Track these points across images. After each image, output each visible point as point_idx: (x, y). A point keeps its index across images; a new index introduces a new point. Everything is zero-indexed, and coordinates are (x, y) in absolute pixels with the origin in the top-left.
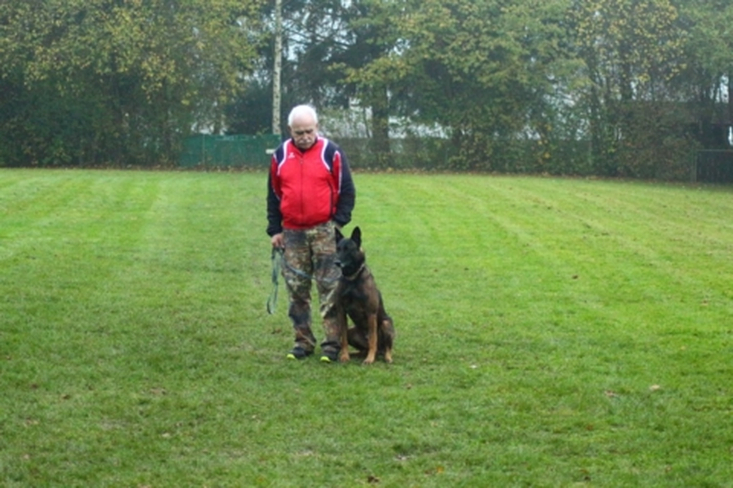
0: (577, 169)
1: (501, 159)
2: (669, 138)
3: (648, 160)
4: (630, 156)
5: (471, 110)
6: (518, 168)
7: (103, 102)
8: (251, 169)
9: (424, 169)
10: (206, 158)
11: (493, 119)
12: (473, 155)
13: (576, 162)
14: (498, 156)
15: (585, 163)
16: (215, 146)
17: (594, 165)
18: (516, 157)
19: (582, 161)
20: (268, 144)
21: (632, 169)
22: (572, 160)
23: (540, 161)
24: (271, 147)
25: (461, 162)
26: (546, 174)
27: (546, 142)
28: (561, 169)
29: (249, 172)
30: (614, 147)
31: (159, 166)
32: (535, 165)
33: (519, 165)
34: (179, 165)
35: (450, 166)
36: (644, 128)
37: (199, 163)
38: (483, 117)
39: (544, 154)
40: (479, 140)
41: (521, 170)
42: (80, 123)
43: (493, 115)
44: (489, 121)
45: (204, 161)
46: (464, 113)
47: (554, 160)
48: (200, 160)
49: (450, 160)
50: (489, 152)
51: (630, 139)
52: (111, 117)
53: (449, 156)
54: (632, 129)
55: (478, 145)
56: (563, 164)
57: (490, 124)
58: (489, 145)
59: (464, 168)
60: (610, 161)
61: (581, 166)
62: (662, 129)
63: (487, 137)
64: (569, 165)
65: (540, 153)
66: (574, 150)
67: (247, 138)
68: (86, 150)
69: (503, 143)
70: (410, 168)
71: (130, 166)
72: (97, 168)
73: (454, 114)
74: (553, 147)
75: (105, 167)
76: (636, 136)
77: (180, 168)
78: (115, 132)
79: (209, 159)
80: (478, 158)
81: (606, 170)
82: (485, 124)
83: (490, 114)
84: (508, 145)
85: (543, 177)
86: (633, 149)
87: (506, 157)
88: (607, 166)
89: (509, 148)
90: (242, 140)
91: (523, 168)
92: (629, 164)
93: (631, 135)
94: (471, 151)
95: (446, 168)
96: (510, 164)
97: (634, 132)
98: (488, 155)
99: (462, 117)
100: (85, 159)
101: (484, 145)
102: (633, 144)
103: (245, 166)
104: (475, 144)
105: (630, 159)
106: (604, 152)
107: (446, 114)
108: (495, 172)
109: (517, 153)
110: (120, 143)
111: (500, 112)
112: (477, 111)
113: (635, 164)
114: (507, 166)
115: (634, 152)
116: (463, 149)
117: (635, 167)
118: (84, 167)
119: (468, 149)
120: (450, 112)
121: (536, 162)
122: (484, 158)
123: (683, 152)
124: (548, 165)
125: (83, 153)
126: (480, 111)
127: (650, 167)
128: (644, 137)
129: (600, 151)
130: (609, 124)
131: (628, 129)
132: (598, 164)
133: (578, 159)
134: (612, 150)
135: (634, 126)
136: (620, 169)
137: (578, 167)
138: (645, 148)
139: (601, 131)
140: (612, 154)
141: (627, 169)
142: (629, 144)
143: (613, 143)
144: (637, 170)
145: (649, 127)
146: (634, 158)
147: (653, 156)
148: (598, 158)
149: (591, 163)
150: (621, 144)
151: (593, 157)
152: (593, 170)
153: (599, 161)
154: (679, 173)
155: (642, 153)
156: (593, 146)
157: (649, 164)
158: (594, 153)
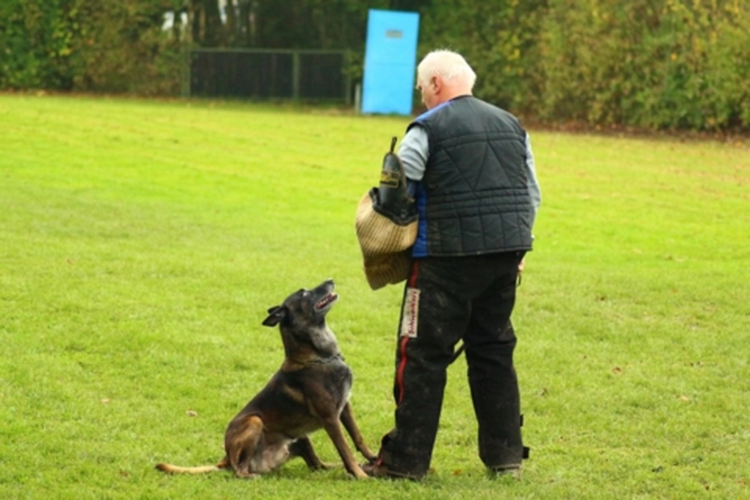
0: (12, 80)
3: (120, 66)
4: (93, 60)
13: (11, 69)
15: (25, 72)
17: (38, 75)
19: (21, 68)
21: (95, 79)
22: (6, 68)
30: (69, 46)
51: (93, 34)
54: (96, 19)
60: (62, 69)
61: (19, 75)
62: (140, 19)
66: (8, 51)
76: (101, 29)
81: (58, 82)
86: (96, 50)
88: (57, 74)
92: (91, 71)
93: (92, 28)
97: (98, 24)
102: (97, 40)
105: (92, 65)
106: (53, 54)
113: (100, 71)
115: (98, 54)
117: (100, 76)
127: (123, 76)
128: (112, 31)
129: (46, 54)
130: (60, 12)
131: (88, 19)
132: (44, 73)
133: (15, 65)
134: (65, 51)
135: (97, 14)
136: (77, 79)
137: (15, 77)
138: (114, 47)
139: (47, 22)
140: (66, 58)
141: (88, 80)
142: (91, 42)
143: (67, 40)
144: (104, 80)
145: (119, 15)
146: (99, 62)
147: (127, 59)
148: (45, 63)
149: (34, 71)
150: (79, 42)
151: (37, 63)
152: (37, 81)
153: (46, 68)
154: (166, 85)
155: (110, 54)
156: (35, 46)
157: (123, 71)
158: (38, 56)
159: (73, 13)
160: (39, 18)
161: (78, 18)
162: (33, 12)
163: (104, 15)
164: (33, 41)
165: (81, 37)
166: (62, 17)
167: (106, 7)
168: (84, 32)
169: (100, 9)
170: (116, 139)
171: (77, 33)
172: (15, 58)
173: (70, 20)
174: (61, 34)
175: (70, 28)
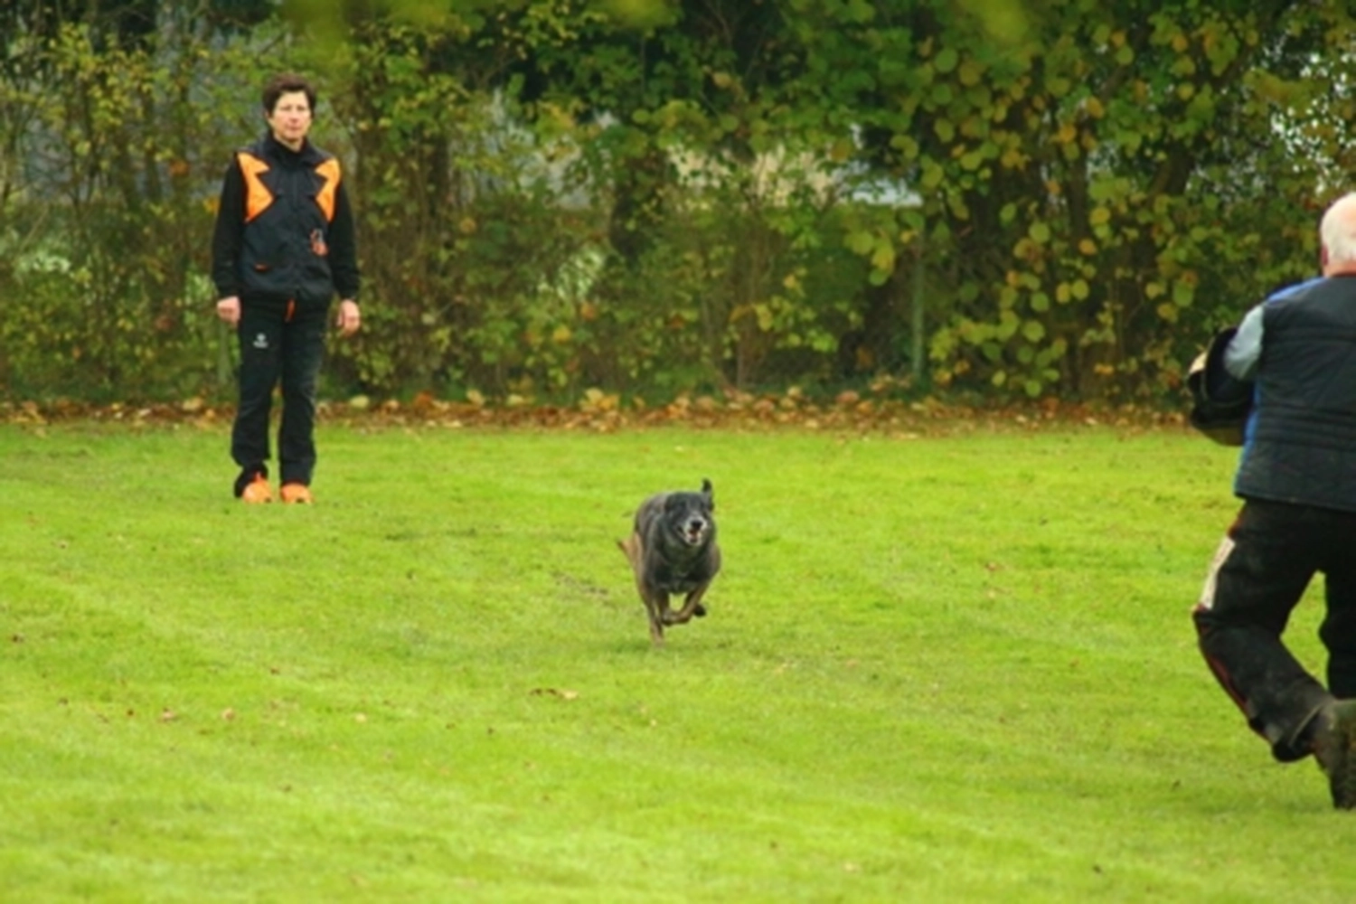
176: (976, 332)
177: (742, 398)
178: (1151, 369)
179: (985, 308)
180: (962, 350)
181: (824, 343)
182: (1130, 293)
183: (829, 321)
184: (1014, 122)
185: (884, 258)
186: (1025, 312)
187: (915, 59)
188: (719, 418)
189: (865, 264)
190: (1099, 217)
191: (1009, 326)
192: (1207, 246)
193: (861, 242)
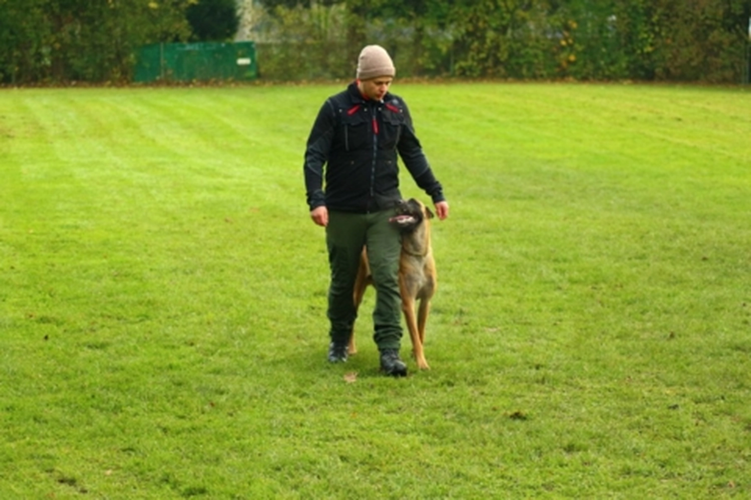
0: (607, 73)
1: (518, 64)
2: (716, 33)
3: (691, 60)
4: (670, 55)
5: (481, 6)
6: (538, 72)
7: (39, 6)
8: (221, 83)
9: (426, 77)
10: (166, 70)
11: (508, 16)
12: (485, 60)
13: (606, 64)
14: (513, 61)
15: (617, 66)
16: (176, 56)
17: (628, 68)
18: (536, 61)
19: (613, 63)
20: (240, 52)
21: (672, 70)
22: (602, 63)
23: (564, 64)
24: (243, 56)
25: (470, 69)
26: (571, 79)
27: (570, 41)
28: (588, 74)
29: (220, 87)
30: (652, 45)
31: (109, 82)
32: (557, 70)
33: (539, 70)
34: (133, 80)
35: (457, 73)
36: (686, 22)
37: (158, 78)
38: (496, 14)
39: (569, 55)
40: (492, 41)
41: (542, 76)
42: (12, 33)
43: (508, 11)
44: (503, 18)
45: (163, 75)
46: (472, 9)
47: (581, 62)
48: (159, 74)
49: (457, 66)
50: (503, 56)
51: (671, 35)
52: (50, 24)
53: (456, 62)
54: (672, 23)
55: (490, 49)
56: (590, 67)
57: (504, 23)
58: (503, 47)
59: (475, 75)
60: (646, 62)
61: (612, 68)
62: (708, 22)
63: (501, 37)
64: (598, 68)
65: (563, 55)
67: (213, 45)
68: (20, 64)
69: (519, 45)
70: (409, 76)
71: (74, 83)
72: (35, 86)
73: (461, 12)
74: (579, 48)
75: (44, 85)
76: (677, 31)
77: (134, 84)
78: (55, 42)
79: (170, 72)
80: (490, 63)
81: (642, 73)
82: (498, 22)
83: (504, 9)
84: (526, 46)
85: (567, 82)
86: (673, 47)
87: (522, 61)
88: (642, 67)
89: (528, 50)
90: (208, 48)
91: (544, 73)
92: (669, 64)
93: (670, 30)
94: (483, 55)
95: (453, 75)
96: (529, 69)
97: (674, 27)
98: (502, 59)
99: (470, 15)
100: (19, 76)
101: (497, 47)
102: (674, 40)
103: (213, 80)
104: (486, 46)
105: (670, 59)
106: (639, 52)
107: (452, 12)
108: (510, 79)
109: (536, 56)
110: (61, 56)
111: (516, 7)
112: (488, 7)
113: (676, 64)
114: (524, 71)
115: (674, 51)
116: (471, 53)
117: (676, 68)
118: (19, 86)
119: (479, 52)
120: (456, 9)
121: (559, 66)
122: (497, 62)
123: (732, 49)
124: (573, 69)
125: (17, 69)
126: (492, 7)
127: (694, 68)
128: (686, 33)
129: (634, 51)
130: (645, 18)
131: (667, 23)
132: (632, 66)
133: (609, 61)
134: (649, 49)
135: (674, 19)
136: (658, 70)
137: (609, 70)
138: (687, 45)
139: (635, 26)
140: (648, 54)
141: (667, 72)
142: (669, 41)
143: (650, 40)
144: (679, 71)
145: (692, 20)
146: (675, 57)
147: (698, 54)
148: (633, 58)
149: (624, 65)
150: (660, 41)
151: (627, 58)
152: (627, 73)
153: (634, 62)
154: (729, 74)
155: (684, 51)
156: (626, 45)
157: (694, 64)
158: (627, 53)
159: (655, 18)
160: (629, 23)
161: (659, 23)
162: (624, 19)
163: (679, 21)
164: (623, 41)
165: (662, 37)
166: (646, 22)
167: (680, 14)
168: (663, 34)
169: (677, 16)
170: (634, 118)
171: (657, 34)
172: (609, 55)
173: (653, 24)
174: (645, 36)
175: (653, 31)
176: (463, 64)
177: (415, 78)
178: (499, 71)
179: (465, 60)
180: (461, 68)
181: (432, 66)
182: (495, 55)
183: (434, 62)
184: (471, 21)
185: (444, 50)
186: (473, 59)
187: (449, 9)
188: (411, 82)
189: (439, 51)
190: (488, 41)
191: (470, 62)
192: (510, 47)
193: (440, 46)
